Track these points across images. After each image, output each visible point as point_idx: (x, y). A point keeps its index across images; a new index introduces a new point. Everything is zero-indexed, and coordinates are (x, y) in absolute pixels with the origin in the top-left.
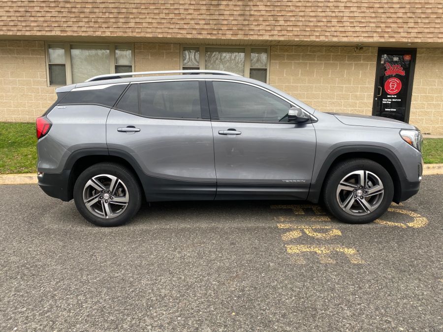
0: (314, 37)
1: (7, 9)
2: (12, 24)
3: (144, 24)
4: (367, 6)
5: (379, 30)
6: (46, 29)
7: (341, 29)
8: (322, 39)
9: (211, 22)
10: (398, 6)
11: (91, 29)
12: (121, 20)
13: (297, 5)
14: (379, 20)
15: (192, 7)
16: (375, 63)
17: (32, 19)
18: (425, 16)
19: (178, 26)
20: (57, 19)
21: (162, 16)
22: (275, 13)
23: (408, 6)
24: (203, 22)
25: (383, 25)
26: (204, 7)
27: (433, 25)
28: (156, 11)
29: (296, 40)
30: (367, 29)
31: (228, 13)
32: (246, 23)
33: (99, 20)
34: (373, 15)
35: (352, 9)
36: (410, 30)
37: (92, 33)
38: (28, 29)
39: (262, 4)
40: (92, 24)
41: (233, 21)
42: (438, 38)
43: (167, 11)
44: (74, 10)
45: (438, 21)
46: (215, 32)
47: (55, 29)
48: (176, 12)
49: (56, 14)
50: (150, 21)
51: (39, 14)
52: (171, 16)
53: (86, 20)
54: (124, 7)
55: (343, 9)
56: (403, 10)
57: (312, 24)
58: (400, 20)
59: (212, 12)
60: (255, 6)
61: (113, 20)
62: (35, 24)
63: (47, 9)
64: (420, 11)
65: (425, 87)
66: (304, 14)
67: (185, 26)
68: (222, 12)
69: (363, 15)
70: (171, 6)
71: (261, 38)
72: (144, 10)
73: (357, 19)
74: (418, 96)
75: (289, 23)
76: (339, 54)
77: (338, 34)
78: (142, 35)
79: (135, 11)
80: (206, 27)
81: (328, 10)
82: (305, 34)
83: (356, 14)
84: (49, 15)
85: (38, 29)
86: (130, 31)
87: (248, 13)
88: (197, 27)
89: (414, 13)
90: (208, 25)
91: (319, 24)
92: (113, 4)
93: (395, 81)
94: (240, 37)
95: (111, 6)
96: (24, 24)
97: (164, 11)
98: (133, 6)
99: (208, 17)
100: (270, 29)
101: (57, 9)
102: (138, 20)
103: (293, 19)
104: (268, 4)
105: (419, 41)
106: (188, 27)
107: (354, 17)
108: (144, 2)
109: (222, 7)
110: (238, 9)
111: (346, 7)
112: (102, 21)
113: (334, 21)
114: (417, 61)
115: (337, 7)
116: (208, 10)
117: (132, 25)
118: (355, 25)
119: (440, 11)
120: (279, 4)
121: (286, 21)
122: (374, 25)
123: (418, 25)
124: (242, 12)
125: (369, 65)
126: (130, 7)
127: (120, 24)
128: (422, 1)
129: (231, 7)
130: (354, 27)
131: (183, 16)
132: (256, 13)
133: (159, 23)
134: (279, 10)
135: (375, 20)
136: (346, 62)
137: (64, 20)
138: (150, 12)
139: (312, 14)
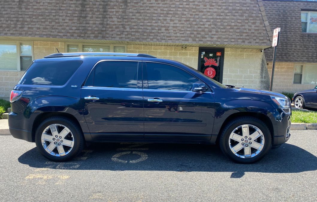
0: (149, 39)
3: (34, 29)
4: (185, 20)
5: (193, 36)
7: (167, 35)
9: (80, 28)
10: (206, 20)
12: (19, 26)
13: (139, 18)
14: (192, 29)
15: (68, 18)
16: (197, 57)
18: (223, 27)
19: (57, 31)
21: (47, 23)
22: (124, 23)
23: (212, 21)
24: (74, 28)
25: (195, 33)
26: (76, 18)
27: (228, 33)
28: (43, 20)
30: (185, 35)
31: (92, 22)
32: (104, 29)
33: (4, 26)
34: (189, 26)
35: (175, 22)
36: (213, 36)
41: (95, 28)
45: (232, 30)
48: (57, 21)
50: (38, 26)
52: (53, 23)
54: (21, 17)
55: (169, 21)
56: (209, 23)
57: (148, 31)
58: (207, 30)
59: (81, 21)
60: (111, 18)
61: (13, 26)
64: (220, 24)
65: (231, 74)
66: (144, 24)
67: (63, 31)
68: (88, 22)
69: (182, 26)
70: (53, 17)
72: (35, 19)
74: (227, 80)
75: (133, 30)
76: (173, 51)
79: (28, 20)
80: (76, 31)
81: (159, 22)
83: (178, 25)
86: (24, 33)
87: (105, 23)
88: (70, 31)
90: (78, 30)
93: (211, 70)
95: (12, 16)
97: (48, 20)
98: (27, 16)
99: (78, 25)
100: (120, 33)
102: (30, 26)
103: (136, 27)
104: (120, 17)
106: (64, 32)
107: (176, 27)
108: (35, 13)
109: (88, 19)
110: (99, 20)
111: (171, 20)
112: (6, 26)
113: (163, 29)
114: (225, 57)
115: (165, 20)
116: (79, 20)
117: (26, 29)
118: (177, 32)
119: (233, 24)
120: (127, 17)
121: (131, 28)
122: (189, 32)
123: (218, 33)
124: (102, 22)
125: (193, 59)
126: (25, 17)
127: (18, 28)
128: (222, 17)
129: (94, 19)
130: (177, 33)
131: (61, 24)
132: (111, 23)
133: (44, 28)
134: (126, 21)
135: (190, 29)
136: (178, 56)
138: (39, 20)
139: (149, 24)
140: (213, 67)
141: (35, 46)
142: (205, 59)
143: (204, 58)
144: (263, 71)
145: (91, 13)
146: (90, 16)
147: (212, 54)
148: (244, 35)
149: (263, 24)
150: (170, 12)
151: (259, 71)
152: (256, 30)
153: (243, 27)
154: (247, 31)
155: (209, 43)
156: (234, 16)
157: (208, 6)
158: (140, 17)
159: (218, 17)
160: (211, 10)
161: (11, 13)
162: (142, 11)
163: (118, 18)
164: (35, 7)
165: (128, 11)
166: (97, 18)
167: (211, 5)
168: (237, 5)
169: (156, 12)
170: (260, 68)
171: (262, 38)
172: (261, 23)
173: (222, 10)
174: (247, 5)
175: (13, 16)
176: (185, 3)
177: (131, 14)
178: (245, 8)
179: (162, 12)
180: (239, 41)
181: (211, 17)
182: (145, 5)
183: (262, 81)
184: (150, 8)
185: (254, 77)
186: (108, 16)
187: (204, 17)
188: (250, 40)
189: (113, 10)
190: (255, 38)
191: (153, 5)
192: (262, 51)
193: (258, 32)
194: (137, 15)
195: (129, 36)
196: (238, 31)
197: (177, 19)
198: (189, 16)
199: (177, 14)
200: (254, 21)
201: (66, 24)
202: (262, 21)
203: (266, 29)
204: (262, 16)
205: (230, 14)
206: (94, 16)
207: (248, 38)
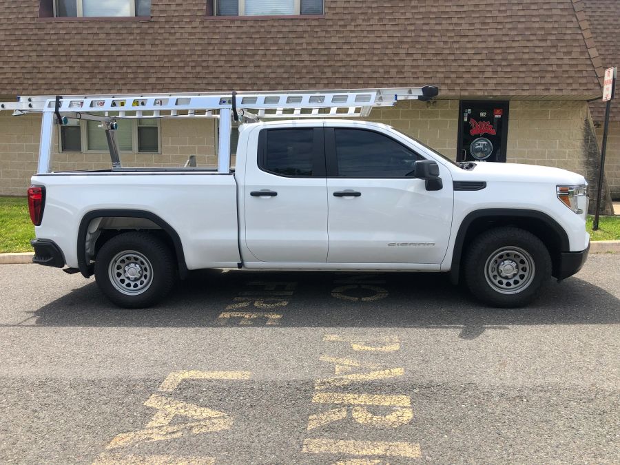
1: (12, 65)
2: (17, 82)
3: (166, 79)
4: (433, 52)
5: (449, 81)
6: (56, 87)
7: (402, 81)
9: (245, 76)
10: (473, 51)
11: (106, 87)
12: (140, 76)
13: (349, 53)
14: (448, 69)
15: (223, 58)
16: (457, 120)
17: (40, 76)
18: (505, 64)
19: (205, 81)
20: (68, 76)
21: (188, 69)
22: (322, 63)
23: (485, 52)
24: (235, 76)
25: (453, 76)
26: (237, 58)
27: (516, 74)
28: (181, 64)
31: (265, 64)
32: (286, 75)
33: (116, 76)
34: (442, 63)
35: (415, 57)
36: (487, 81)
38: (34, 87)
39: (306, 53)
40: (107, 81)
41: (271, 74)
42: (523, 90)
43: (193, 64)
44: (87, 65)
45: (523, 69)
46: (249, 88)
47: (65, 87)
48: (204, 64)
49: (67, 70)
50: (173, 75)
51: (48, 70)
52: (198, 69)
53: (101, 76)
54: (144, 60)
55: (403, 57)
56: (478, 57)
57: (366, 76)
58: (475, 69)
59: (246, 63)
60: (298, 56)
61: (132, 76)
62: (43, 82)
63: (57, 64)
64: (500, 57)
65: (522, 149)
66: (357, 63)
67: (214, 81)
68: (257, 64)
69: (429, 63)
70: (198, 58)
72: (167, 63)
73: (421, 69)
74: (514, 160)
75: (337, 75)
76: (410, 109)
79: (157, 64)
80: (239, 82)
81: (386, 58)
83: (420, 63)
84: (59, 71)
85: (45, 87)
86: (150, 87)
87: (288, 64)
88: (228, 81)
91: (375, 76)
92: (132, 57)
95: (129, 59)
96: (30, 82)
97: (191, 64)
98: (155, 58)
99: (242, 70)
100: (314, 82)
101: (69, 64)
102: (159, 75)
103: (343, 70)
104: (313, 52)
106: (218, 83)
107: (418, 66)
108: (166, 53)
109: (258, 58)
110: (277, 59)
111: (408, 54)
112: (119, 77)
113: (393, 71)
114: (510, 117)
115: (397, 54)
116: (241, 61)
117: (152, 81)
119: (526, 56)
120: (326, 52)
121: (334, 73)
122: (442, 75)
123: (497, 74)
124: (282, 63)
125: (449, 122)
126: (152, 59)
127: (139, 80)
128: (504, 45)
129: (269, 57)
130: (418, 78)
131: (212, 70)
132: (298, 64)
133: (183, 78)
134: (326, 59)
135: (443, 70)
136: (420, 119)
137: (75, 76)
138: (174, 65)
139: (367, 63)
140: (486, 136)
142: (472, 123)
143: (469, 120)
144: (588, 142)
145: (262, 48)
146: (261, 52)
147: (485, 113)
148: (549, 75)
149: (586, 53)
150: (405, 40)
151: (579, 143)
152: (571, 66)
153: (547, 62)
154: (555, 68)
155: (480, 93)
156: (529, 40)
157: (477, 26)
158: (351, 52)
159: (497, 45)
160: (483, 33)
161: (128, 54)
162: (355, 40)
163: (311, 55)
164: (166, 42)
165: (329, 40)
166: (274, 55)
167: (483, 23)
168: (533, 20)
169: (379, 40)
170: (582, 138)
171: (584, 81)
172: (582, 53)
173: (504, 32)
174: (554, 19)
176: (433, 22)
177: (334, 47)
178: (550, 26)
179: (390, 40)
180: (538, 88)
181: (484, 45)
182: (359, 29)
183: (585, 163)
184: (368, 33)
185: (569, 156)
186: (293, 52)
187: (469, 46)
188: (560, 86)
189: (301, 41)
190: (570, 81)
191: (374, 28)
193: (577, 70)
194: (346, 47)
196: (536, 69)
197: (418, 52)
198: (441, 45)
199: (419, 42)
200: (569, 49)
201: (220, 70)
202: (584, 49)
203: (592, 64)
204: (584, 39)
205: (520, 38)
206: (268, 52)
207: (555, 81)
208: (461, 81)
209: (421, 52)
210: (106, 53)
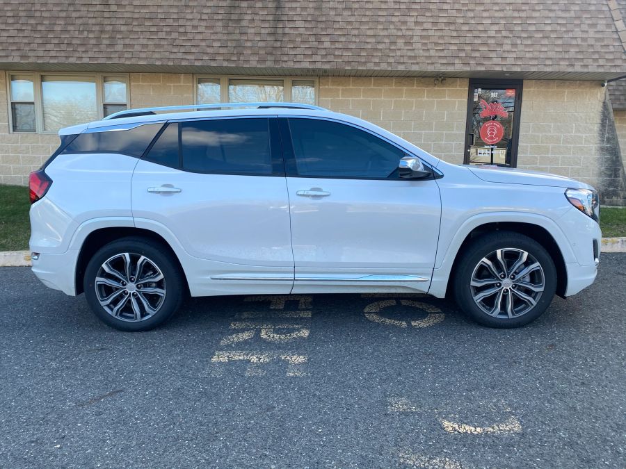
0: (372, 64)
3: (136, 46)
4: (445, 21)
5: (463, 54)
7: (410, 53)
8: (384, 66)
9: (229, 44)
10: (489, 21)
11: (63, 54)
12: (105, 42)
13: (349, 20)
14: (462, 40)
15: (203, 23)
16: (466, 100)
18: (526, 36)
19: (183, 50)
20: (17, 40)
21: (161, 35)
22: (319, 31)
23: (503, 22)
24: (217, 44)
25: (468, 48)
26: (220, 24)
27: (537, 48)
28: (153, 29)
29: (347, 68)
30: (445, 53)
31: (252, 31)
32: (278, 44)
33: (74, 41)
34: (455, 34)
35: (425, 26)
36: (505, 55)
37: (64, 58)
39: (300, 19)
40: (64, 47)
41: (260, 43)
42: (545, 65)
44: (39, 28)
45: (545, 42)
46: (234, 58)
47: (13, 54)
48: (181, 30)
49: (15, 33)
50: (145, 42)
52: (174, 35)
53: (56, 41)
54: (109, 23)
55: (412, 25)
56: (496, 28)
57: (369, 46)
58: (492, 41)
59: (231, 30)
60: (291, 22)
61: (93, 42)
63: (3, 27)
64: (520, 29)
65: (536, 134)
66: (359, 32)
67: (193, 50)
68: (244, 30)
69: (440, 34)
70: (174, 22)
71: (297, 66)
72: (137, 27)
74: (527, 146)
75: (337, 45)
76: (415, 88)
77: (406, 60)
78: (134, 61)
79: (124, 28)
80: (222, 51)
81: (392, 27)
82: (359, 60)
83: (431, 33)
84: (5, 34)
86: (117, 55)
87: (280, 31)
88: (210, 50)
89: (511, 31)
90: (225, 48)
91: (380, 47)
92: (94, 19)
93: (495, 126)
94: (269, 64)
95: (91, 21)
97: (164, 29)
98: (122, 22)
99: (225, 38)
100: (310, 53)
101: (17, 26)
102: (127, 41)
103: (343, 39)
104: (309, 19)
105: (518, 69)
106: (197, 51)
107: (428, 37)
108: (136, 16)
109: (244, 23)
110: (267, 25)
111: (416, 23)
112: (79, 42)
113: (401, 42)
114: (524, 98)
115: (405, 23)
116: (225, 27)
117: (119, 48)
118: (429, 47)
119: (548, 28)
120: (324, 19)
121: (333, 42)
122: (455, 48)
123: (516, 47)
124: (273, 30)
125: (457, 103)
126: (118, 23)
127: (103, 47)
128: (523, 14)
129: (257, 23)
130: (428, 50)
131: (190, 36)
133: (156, 46)
134: (323, 26)
135: (456, 41)
136: (425, 99)
137: (26, 41)
138: (145, 30)
139: (370, 32)
140: (497, 119)
141: (132, 84)
142: (482, 104)
143: (479, 100)
144: (605, 127)
145: (249, 12)
146: (248, 17)
148: (572, 50)
149: (613, 26)
150: (414, 6)
151: (596, 128)
152: (597, 40)
153: (570, 35)
154: (579, 43)
155: (498, 69)
156: (551, 10)
158: (352, 19)
159: (516, 14)
161: (89, 16)
163: (306, 21)
165: (327, 5)
166: (263, 21)
170: (599, 121)
171: (611, 57)
172: (608, 26)
175: (93, 21)
177: (332, 13)
179: (397, 7)
180: (562, 63)
181: (501, 14)
183: (602, 149)
185: (585, 140)
186: (285, 18)
187: (485, 14)
188: (585, 62)
190: (596, 56)
192: (603, 85)
193: (603, 44)
194: (346, 13)
195: (330, 58)
196: (559, 42)
197: (429, 20)
198: (454, 13)
199: (428, 10)
200: (594, 21)
201: (200, 37)
202: (610, 21)
203: (619, 39)
204: (610, 10)
205: (541, 7)
206: (257, 18)
207: (580, 56)
208: (477, 54)
209: (431, 20)
210: (64, 14)
